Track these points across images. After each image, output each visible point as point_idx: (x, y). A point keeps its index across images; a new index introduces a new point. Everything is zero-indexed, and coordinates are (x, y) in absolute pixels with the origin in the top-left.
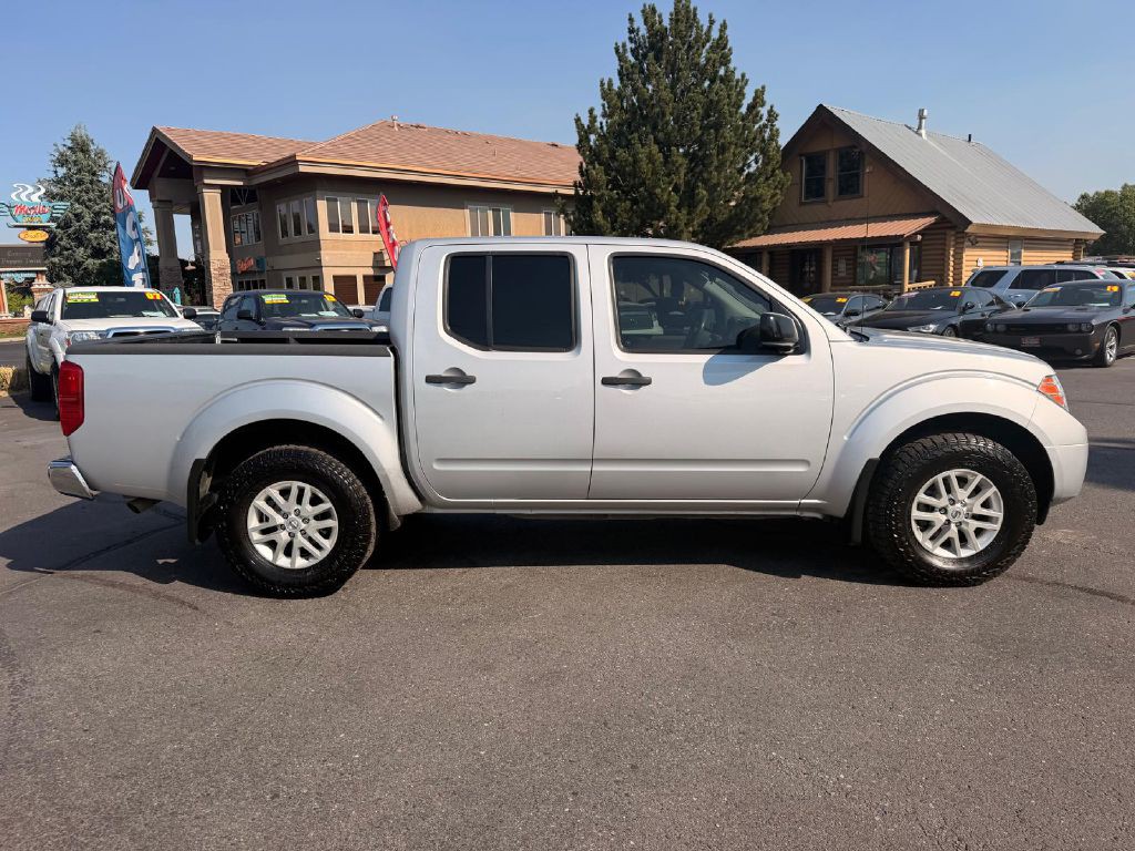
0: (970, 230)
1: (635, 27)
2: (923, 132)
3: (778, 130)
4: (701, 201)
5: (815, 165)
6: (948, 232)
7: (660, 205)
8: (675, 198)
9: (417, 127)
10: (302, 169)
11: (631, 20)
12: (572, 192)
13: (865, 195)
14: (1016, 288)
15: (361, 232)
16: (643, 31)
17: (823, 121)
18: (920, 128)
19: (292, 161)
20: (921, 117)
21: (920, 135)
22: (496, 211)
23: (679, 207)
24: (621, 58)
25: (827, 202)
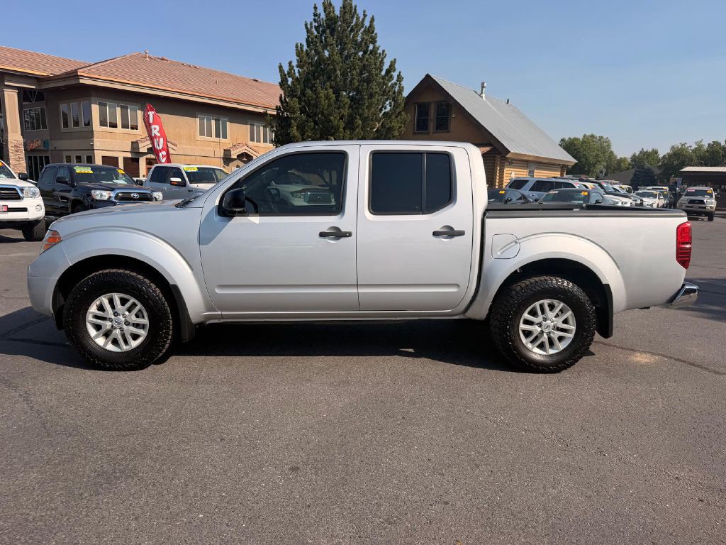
0: (508, 156)
1: (318, 13)
2: (483, 95)
3: (403, 87)
4: (358, 127)
5: (423, 110)
6: (496, 156)
7: (332, 127)
8: (342, 124)
9: (163, 59)
10: (82, 81)
11: (315, 8)
12: (275, 113)
13: (451, 131)
14: (534, 191)
15: (123, 127)
16: (323, 16)
17: (428, 84)
18: (482, 93)
19: (74, 75)
20: (483, 87)
21: (482, 97)
22: (217, 120)
23: (344, 129)
24: (308, 31)
25: (429, 133)
